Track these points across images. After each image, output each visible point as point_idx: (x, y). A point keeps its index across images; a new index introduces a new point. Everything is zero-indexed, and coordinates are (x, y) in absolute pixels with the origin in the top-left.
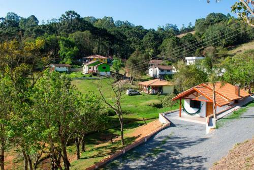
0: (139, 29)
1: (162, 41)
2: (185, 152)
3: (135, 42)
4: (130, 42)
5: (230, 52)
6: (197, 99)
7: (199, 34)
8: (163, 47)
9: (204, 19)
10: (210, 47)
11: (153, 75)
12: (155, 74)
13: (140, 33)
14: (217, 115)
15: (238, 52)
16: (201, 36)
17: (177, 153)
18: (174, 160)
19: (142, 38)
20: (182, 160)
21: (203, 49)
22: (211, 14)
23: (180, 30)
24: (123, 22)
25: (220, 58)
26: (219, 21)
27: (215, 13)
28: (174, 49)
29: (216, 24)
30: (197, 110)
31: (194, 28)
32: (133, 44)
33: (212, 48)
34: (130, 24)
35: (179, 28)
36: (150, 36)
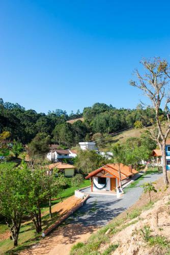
0: (31, 113)
1: (55, 126)
2: (112, 207)
3: (29, 126)
4: (24, 126)
5: (114, 138)
6: (104, 176)
7: (88, 121)
8: (57, 132)
9: (91, 108)
10: (97, 133)
11: (52, 159)
12: (53, 158)
13: (33, 117)
14: (122, 186)
15: (120, 138)
16: (89, 124)
17: (107, 209)
18: (108, 212)
19: (35, 122)
20: (112, 211)
21: (92, 135)
22: (96, 104)
23: (69, 116)
24: (13, 104)
25: (106, 143)
26: (104, 111)
27: (100, 103)
28: (67, 134)
29: (102, 113)
30: (104, 185)
31: (82, 115)
32: (27, 128)
33: (99, 134)
34: (20, 107)
35: (69, 114)
36: (43, 121)
